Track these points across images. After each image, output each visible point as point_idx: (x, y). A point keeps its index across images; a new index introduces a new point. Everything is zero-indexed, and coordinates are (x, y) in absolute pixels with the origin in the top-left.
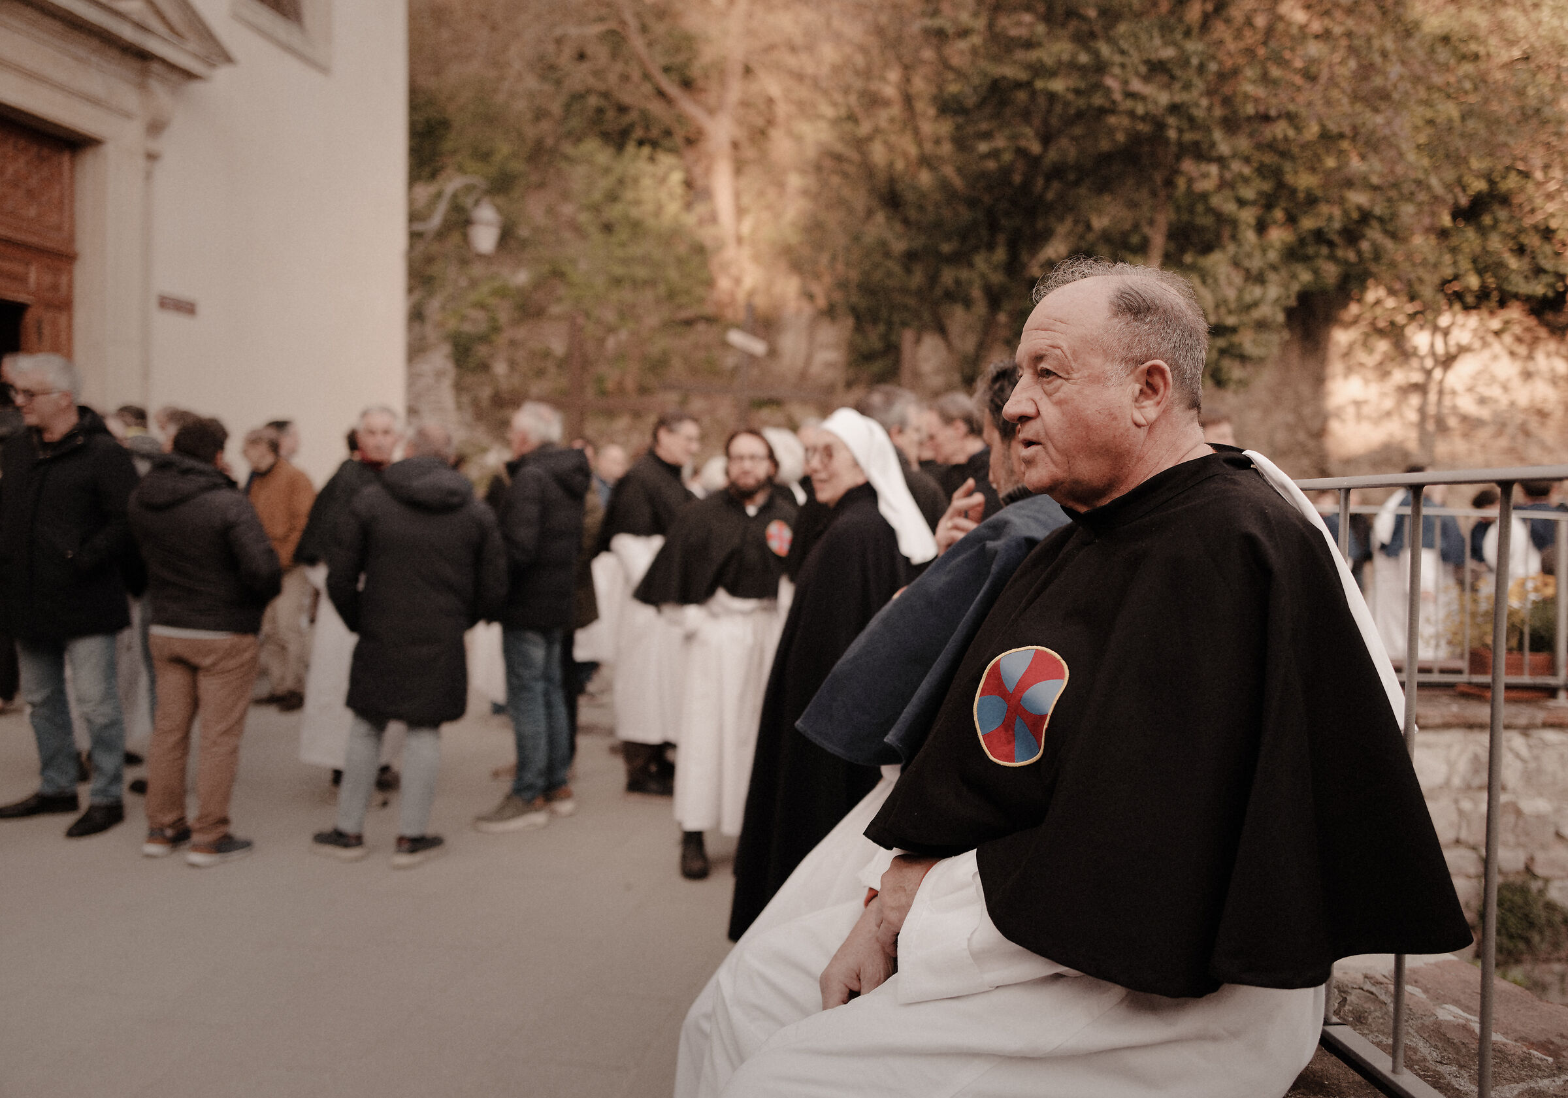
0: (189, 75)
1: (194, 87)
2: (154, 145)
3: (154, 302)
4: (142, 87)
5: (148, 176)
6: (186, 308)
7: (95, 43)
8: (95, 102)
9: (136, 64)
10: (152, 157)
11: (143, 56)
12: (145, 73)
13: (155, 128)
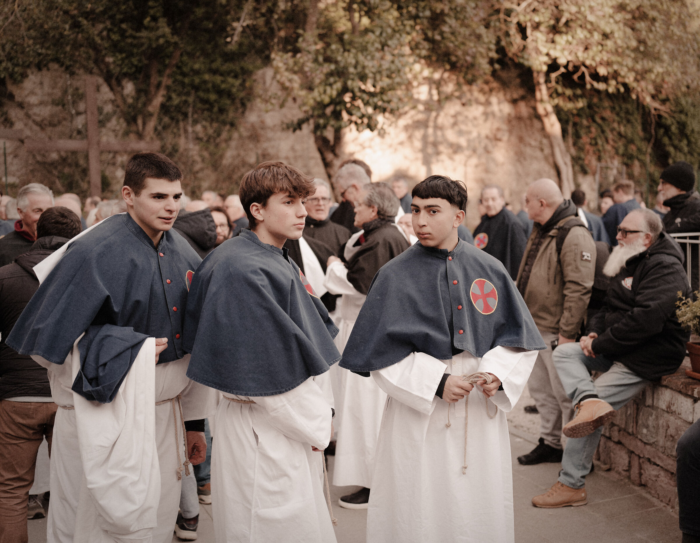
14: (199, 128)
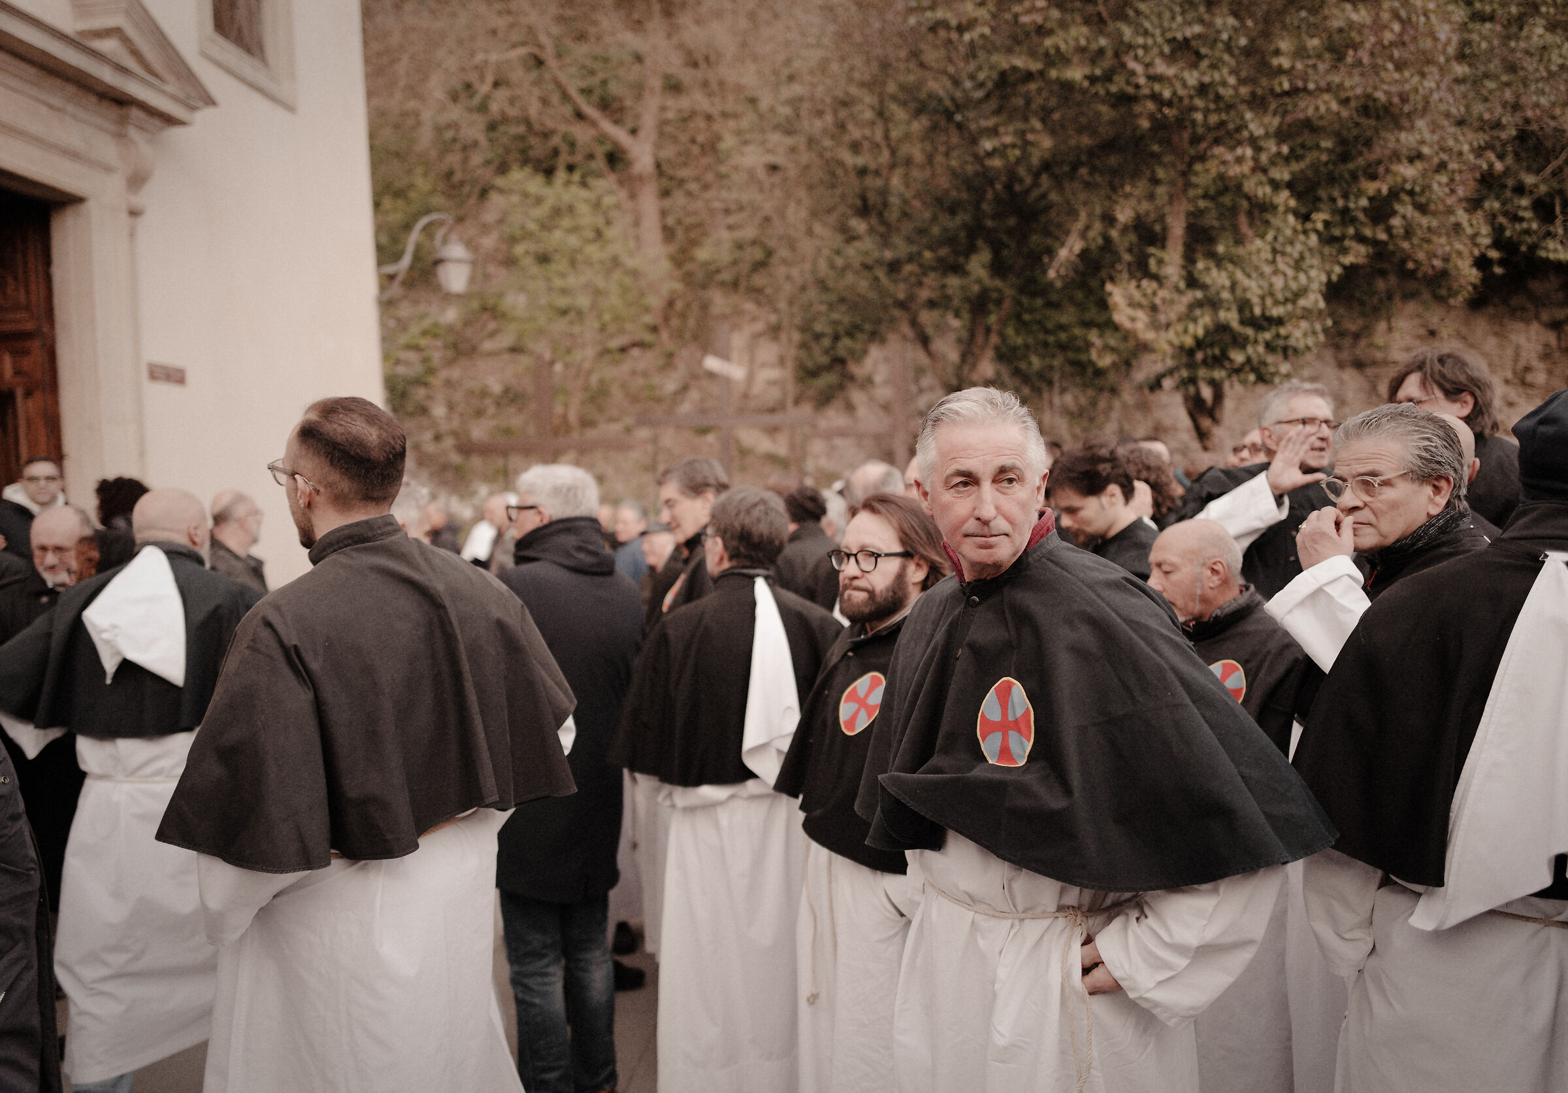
0: (170, 120)
1: (176, 132)
2: (136, 200)
3: (145, 374)
4: (121, 136)
5: (132, 235)
6: (175, 376)
7: (71, 89)
8: (73, 155)
9: (114, 111)
10: (134, 213)
11: (121, 101)
12: (123, 121)
13: (137, 181)
14: (1068, 398)
